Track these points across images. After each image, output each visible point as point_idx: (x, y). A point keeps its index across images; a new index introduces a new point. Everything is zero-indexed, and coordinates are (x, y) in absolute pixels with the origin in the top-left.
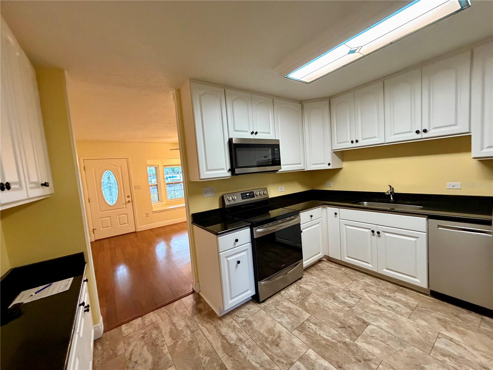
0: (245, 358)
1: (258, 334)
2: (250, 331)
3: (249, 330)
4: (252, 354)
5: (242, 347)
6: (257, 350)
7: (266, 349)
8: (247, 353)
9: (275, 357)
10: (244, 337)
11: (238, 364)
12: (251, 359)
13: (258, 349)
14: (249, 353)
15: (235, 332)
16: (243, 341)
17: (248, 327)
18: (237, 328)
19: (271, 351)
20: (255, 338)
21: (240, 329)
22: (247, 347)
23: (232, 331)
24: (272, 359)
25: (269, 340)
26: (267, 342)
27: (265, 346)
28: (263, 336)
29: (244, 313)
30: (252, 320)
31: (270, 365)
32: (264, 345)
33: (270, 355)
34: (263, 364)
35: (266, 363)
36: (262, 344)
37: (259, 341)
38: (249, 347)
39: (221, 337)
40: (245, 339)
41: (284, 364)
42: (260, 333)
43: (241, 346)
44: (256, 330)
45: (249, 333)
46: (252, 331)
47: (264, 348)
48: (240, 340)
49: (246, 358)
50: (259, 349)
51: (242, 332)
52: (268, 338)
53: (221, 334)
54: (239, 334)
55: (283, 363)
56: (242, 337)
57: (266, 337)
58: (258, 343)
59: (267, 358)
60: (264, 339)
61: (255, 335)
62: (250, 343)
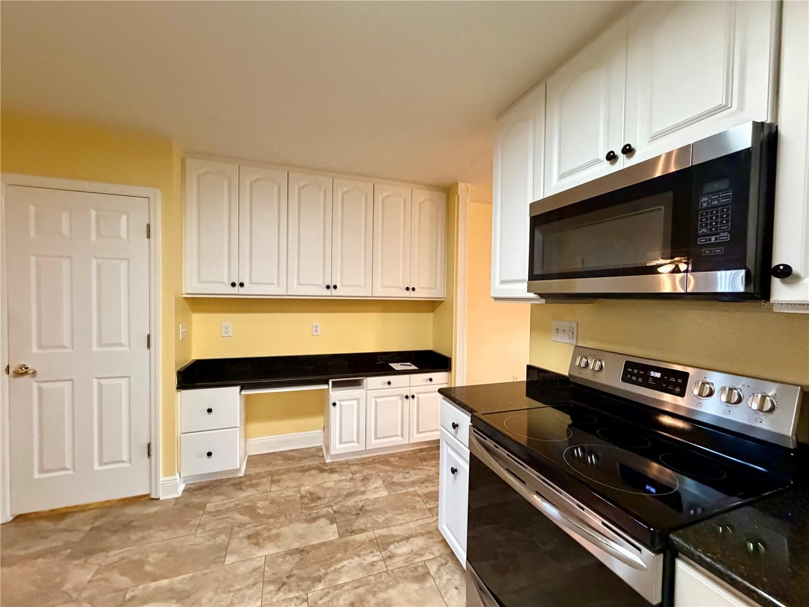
0: (359, 556)
1: (391, 583)
2: (401, 575)
3: (403, 573)
4: (360, 565)
5: (377, 555)
6: (361, 573)
7: (356, 585)
8: (364, 560)
9: (336, 592)
10: (393, 563)
11: (355, 546)
12: (353, 561)
13: (363, 575)
14: (364, 562)
15: (409, 554)
16: (386, 559)
17: (411, 573)
18: (415, 558)
19: (348, 590)
20: (383, 576)
21: (412, 561)
22: (374, 562)
23: (412, 551)
24: (336, 587)
25: (369, 597)
26: (369, 592)
27: (362, 586)
28: (381, 590)
29: (449, 577)
30: (424, 585)
31: (330, 580)
32: (364, 585)
33: (343, 586)
34: (337, 573)
35: (336, 577)
36: (368, 583)
37: (375, 580)
38: (372, 564)
39: (407, 535)
40: (390, 563)
41: (318, 599)
42: (388, 587)
43: (379, 555)
44: (398, 583)
45: (398, 572)
46: (398, 577)
47: (359, 583)
48: (390, 557)
49: (357, 556)
50: (361, 576)
51: (404, 563)
52: (374, 595)
53: (412, 536)
54: (403, 558)
55: (321, 599)
56: (395, 560)
57: (377, 593)
58: (372, 578)
59: (341, 582)
60: (376, 589)
61: (389, 579)
62: (378, 567)
